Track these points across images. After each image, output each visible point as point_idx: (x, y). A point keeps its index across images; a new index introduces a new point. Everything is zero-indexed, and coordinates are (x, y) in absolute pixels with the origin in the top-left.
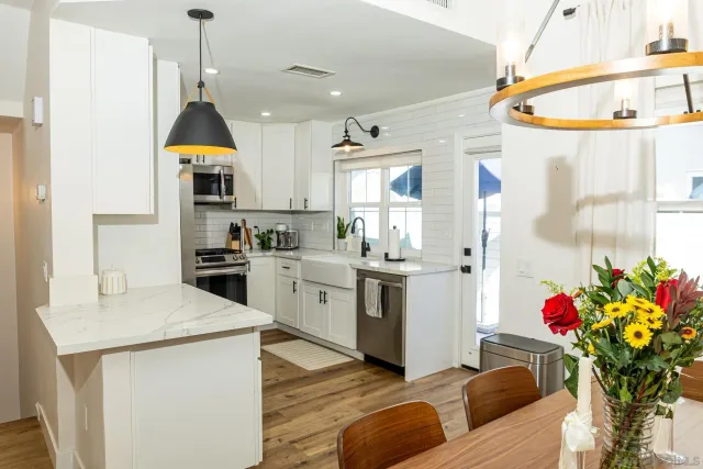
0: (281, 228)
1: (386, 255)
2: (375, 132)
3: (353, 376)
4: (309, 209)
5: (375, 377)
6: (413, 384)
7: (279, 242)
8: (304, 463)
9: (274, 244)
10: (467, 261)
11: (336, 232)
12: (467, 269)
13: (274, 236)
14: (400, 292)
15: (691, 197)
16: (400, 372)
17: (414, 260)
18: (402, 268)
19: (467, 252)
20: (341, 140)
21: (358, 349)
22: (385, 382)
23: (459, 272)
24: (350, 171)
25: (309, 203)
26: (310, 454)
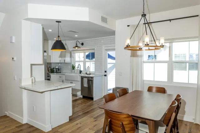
0: (57, 67)
1: (86, 73)
2: (82, 44)
3: (81, 101)
4: (65, 62)
5: (86, 100)
6: (95, 101)
7: (56, 71)
8: (79, 116)
9: (55, 71)
10: (105, 74)
11: (72, 68)
12: (105, 75)
13: (55, 69)
14: (92, 81)
15: (148, 60)
16: (92, 99)
17: (93, 74)
18: (91, 76)
19: (106, 72)
20: (75, 46)
21: (81, 95)
22: (88, 101)
23: (104, 76)
24: (75, 53)
25: (65, 61)
26: (79, 114)
